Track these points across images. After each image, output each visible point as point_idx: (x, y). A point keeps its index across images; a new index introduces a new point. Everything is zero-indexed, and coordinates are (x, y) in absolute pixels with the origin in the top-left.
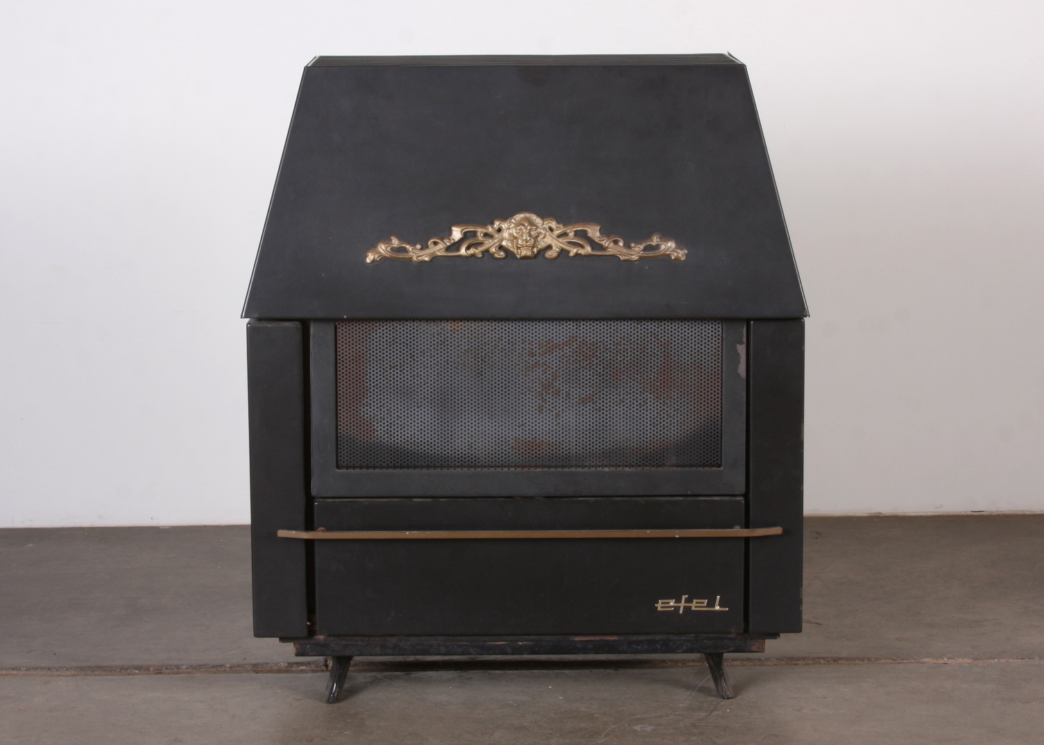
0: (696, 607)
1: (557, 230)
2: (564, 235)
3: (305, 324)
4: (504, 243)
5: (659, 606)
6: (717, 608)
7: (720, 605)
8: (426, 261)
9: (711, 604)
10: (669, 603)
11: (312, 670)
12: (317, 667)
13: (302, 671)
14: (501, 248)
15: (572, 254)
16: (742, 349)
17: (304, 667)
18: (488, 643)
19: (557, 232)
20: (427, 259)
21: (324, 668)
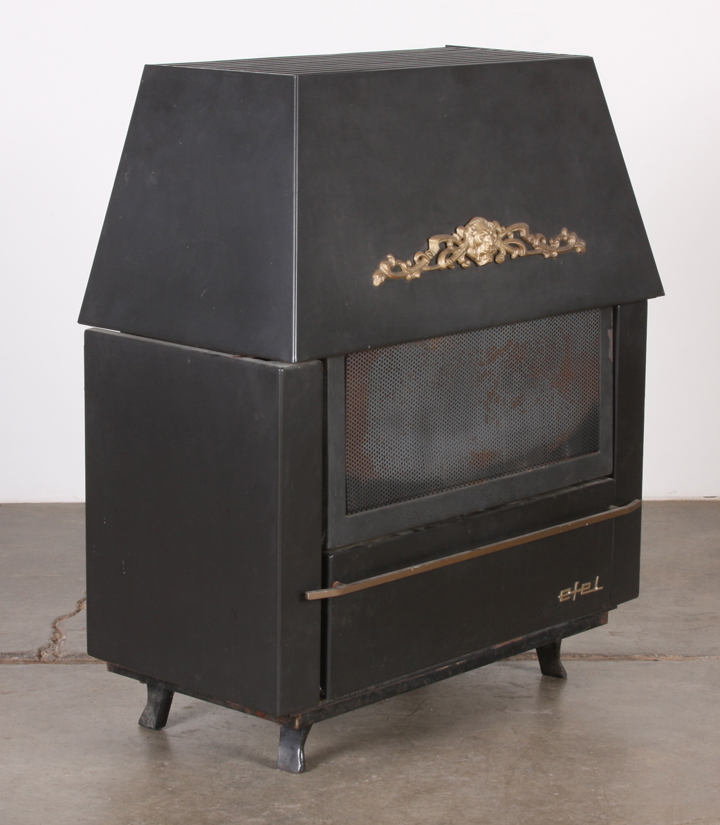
0: (584, 591)
1: (502, 233)
2: (506, 237)
3: (324, 361)
4: (469, 251)
5: (561, 597)
6: (597, 588)
7: (599, 586)
8: (417, 278)
9: (592, 587)
10: (567, 592)
11: (24, 661)
12: (29, 658)
13: (15, 662)
14: (467, 257)
15: (514, 256)
16: (610, 333)
17: (17, 658)
18: (437, 670)
19: (502, 236)
20: (418, 275)
21: (37, 658)
